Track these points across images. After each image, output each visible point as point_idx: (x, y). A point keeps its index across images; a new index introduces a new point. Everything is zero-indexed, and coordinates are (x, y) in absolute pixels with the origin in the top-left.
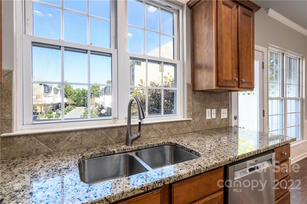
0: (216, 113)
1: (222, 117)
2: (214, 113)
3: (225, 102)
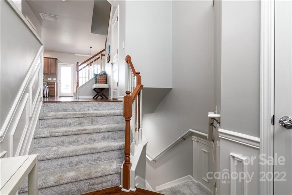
2: (51, 79)
3: (55, 77)
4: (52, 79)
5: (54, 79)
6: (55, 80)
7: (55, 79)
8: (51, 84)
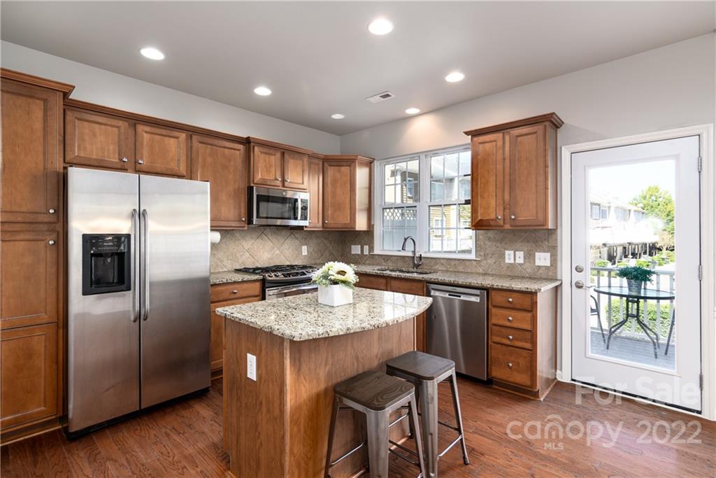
0: (524, 257)
1: (538, 263)
2: (520, 257)
3: (547, 243)
4: (530, 256)
5: (537, 255)
6: (548, 263)
7: (548, 255)
8: (509, 301)
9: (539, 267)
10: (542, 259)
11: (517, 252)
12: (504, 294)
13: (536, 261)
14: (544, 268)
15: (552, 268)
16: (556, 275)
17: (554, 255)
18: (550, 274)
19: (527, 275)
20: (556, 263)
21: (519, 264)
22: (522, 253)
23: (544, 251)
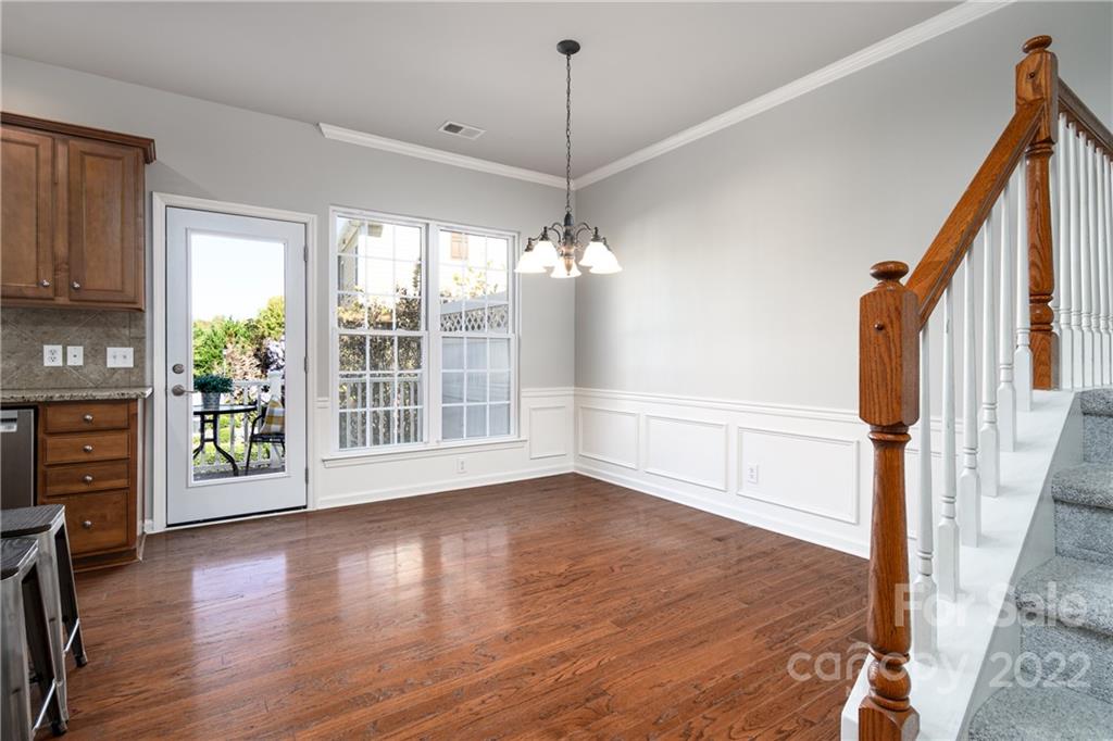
0: (85, 355)
2: (76, 355)
3: (127, 332)
4: (95, 354)
5: (110, 351)
6: (130, 363)
7: (130, 351)
8: (86, 420)
9: (114, 370)
10: (119, 357)
11: (69, 348)
12: (73, 409)
13: (108, 360)
14: (123, 371)
15: (137, 370)
16: (144, 380)
17: (140, 351)
18: (134, 379)
19: (91, 384)
20: (143, 362)
21: (74, 367)
22: (81, 348)
23: (123, 345)
